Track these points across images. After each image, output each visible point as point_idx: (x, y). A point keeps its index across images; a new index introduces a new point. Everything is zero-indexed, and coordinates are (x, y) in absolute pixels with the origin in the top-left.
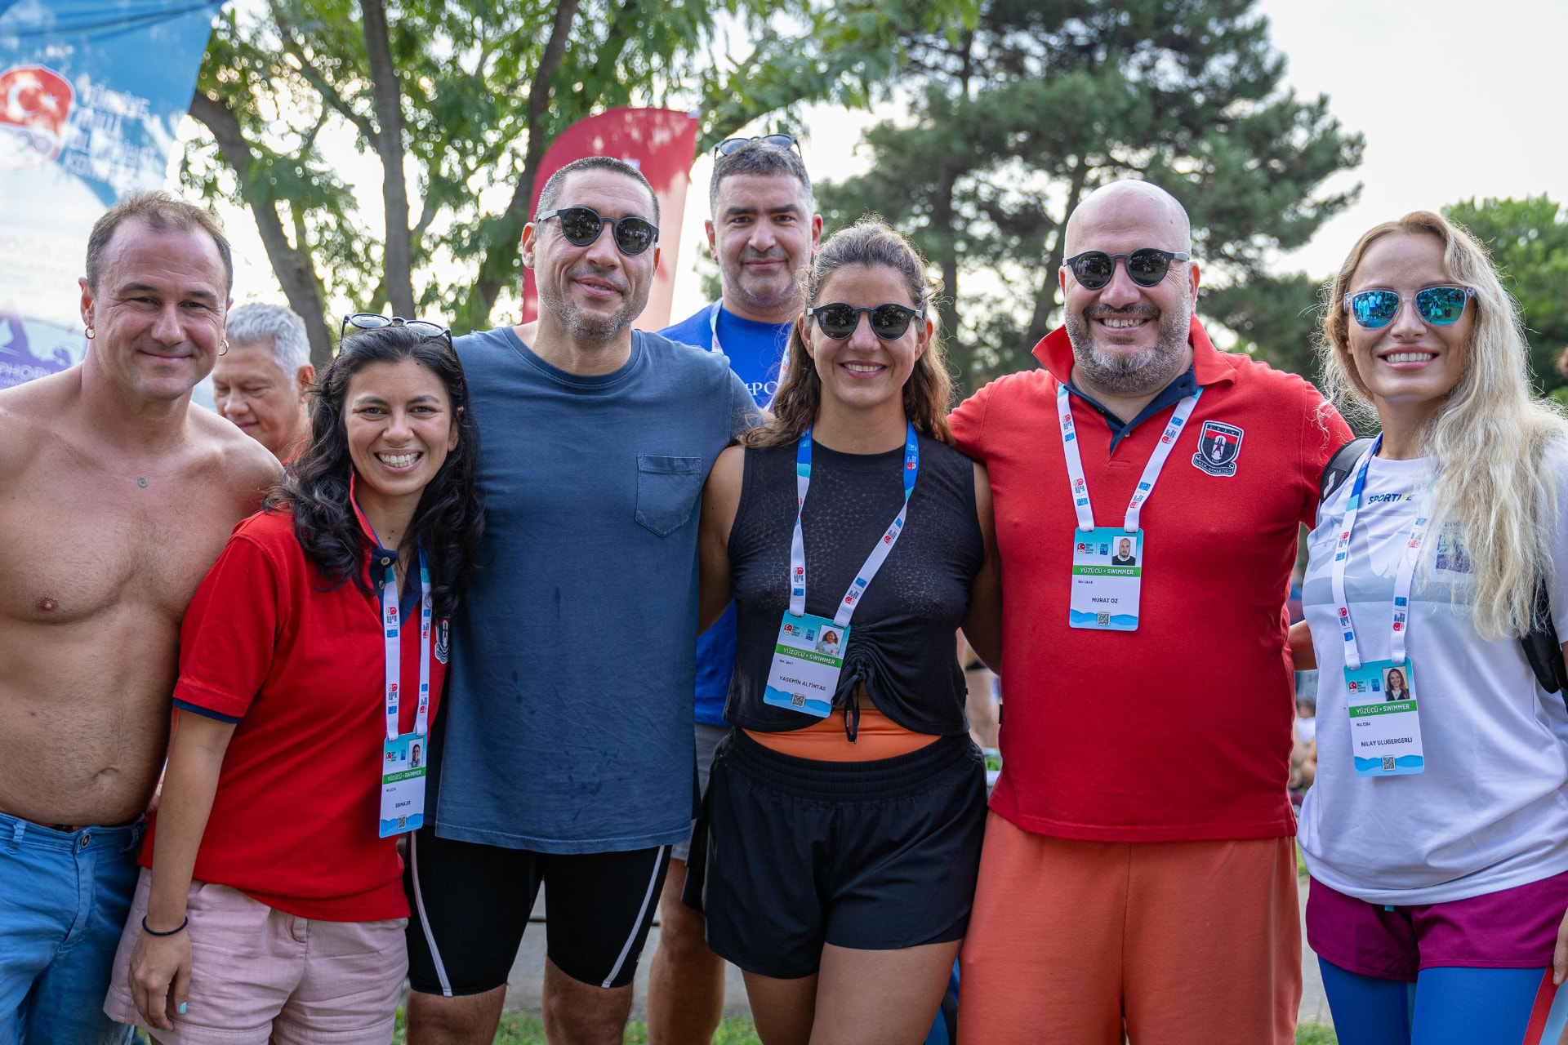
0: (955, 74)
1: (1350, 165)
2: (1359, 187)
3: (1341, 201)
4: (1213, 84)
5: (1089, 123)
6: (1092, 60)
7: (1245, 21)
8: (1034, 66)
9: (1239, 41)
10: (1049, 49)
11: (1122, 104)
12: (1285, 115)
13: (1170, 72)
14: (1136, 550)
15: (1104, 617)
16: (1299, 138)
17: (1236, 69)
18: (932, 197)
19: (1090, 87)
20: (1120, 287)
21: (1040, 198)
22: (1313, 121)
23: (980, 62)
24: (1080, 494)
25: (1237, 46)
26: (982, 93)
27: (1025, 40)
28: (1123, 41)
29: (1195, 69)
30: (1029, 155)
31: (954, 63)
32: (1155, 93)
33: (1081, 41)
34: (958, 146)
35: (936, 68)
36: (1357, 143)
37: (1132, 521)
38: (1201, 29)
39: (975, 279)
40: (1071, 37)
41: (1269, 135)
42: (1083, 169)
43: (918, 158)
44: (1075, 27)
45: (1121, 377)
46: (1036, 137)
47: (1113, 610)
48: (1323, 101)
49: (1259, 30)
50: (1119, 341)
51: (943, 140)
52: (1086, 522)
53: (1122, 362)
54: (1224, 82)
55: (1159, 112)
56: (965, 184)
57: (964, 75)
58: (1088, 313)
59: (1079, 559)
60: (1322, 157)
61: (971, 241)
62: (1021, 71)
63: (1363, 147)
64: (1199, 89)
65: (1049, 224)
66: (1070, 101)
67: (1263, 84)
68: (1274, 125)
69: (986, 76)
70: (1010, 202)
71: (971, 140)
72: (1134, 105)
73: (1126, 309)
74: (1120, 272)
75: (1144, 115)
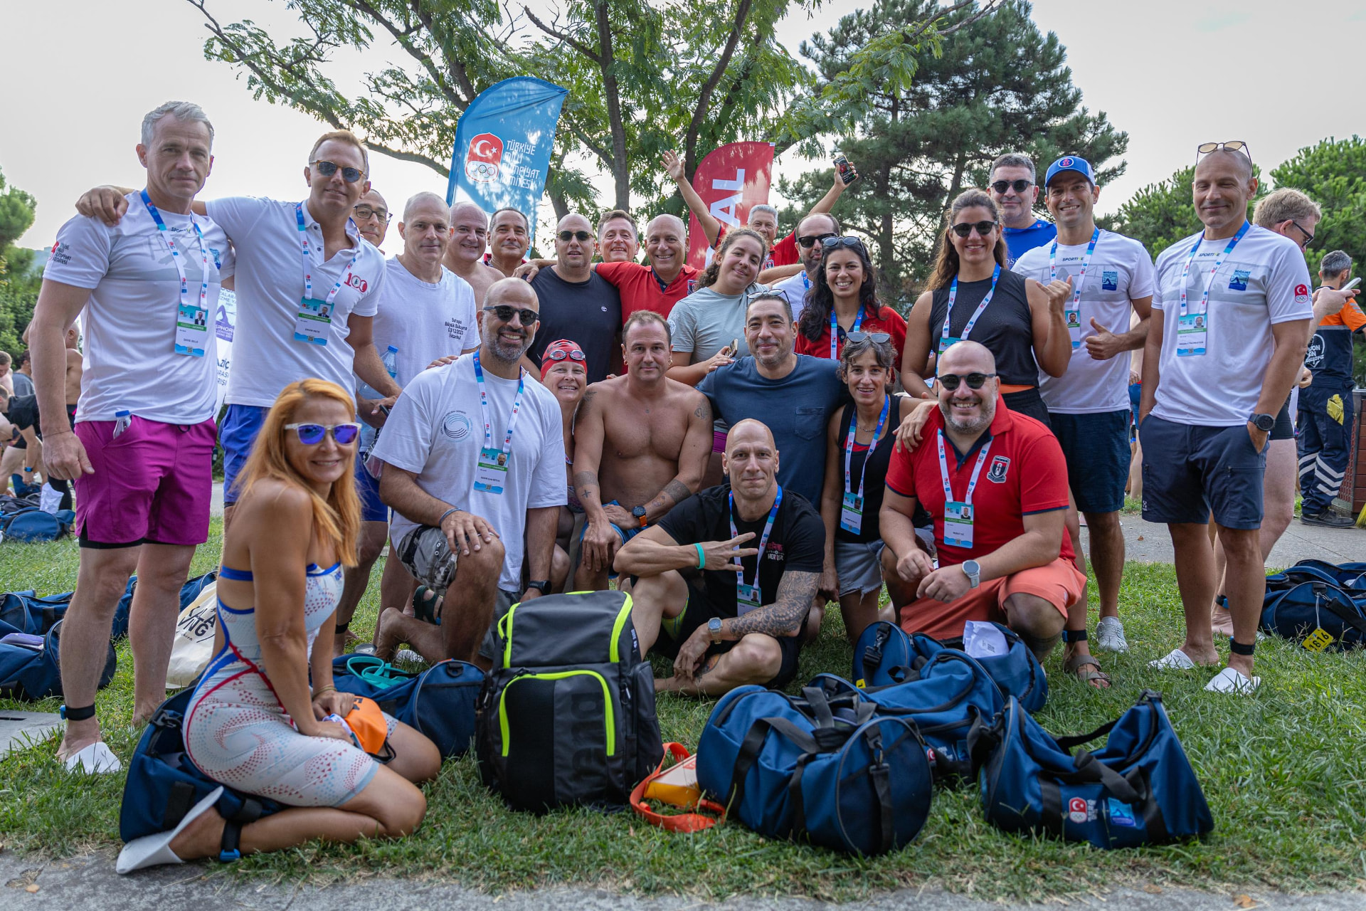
0: (888, 109)
1: (1118, 152)
2: (1124, 164)
3: (1113, 173)
4: (1038, 109)
5: (965, 134)
6: (967, 97)
7: (1057, 72)
8: (933, 102)
9: (1052, 83)
10: (943, 93)
11: (986, 123)
12: (1080, 124)
13: (1012, 103)
14: (971, 513)
15: (958, 541)
16: (1088, 137)
17: (1051, 99)
18: (877, 178)
19: (968, 114)
20: (963, 389)
21: (938, 177)
22: (1096, 128)
23: (903, 101)
24: (947, 486)
25: (1052, 86)
26: (904, 118)
27: (929, 88)
28: (985, 87)
29: (1027, 101)
30: (931, 154)
31: (888, 103)
32: (1004, 114)
33: (961, 87)
34: (893, 150)
35: (877, 106)
36: (1123, 138)
37: (968, 500)
38: (1031, 77)
39: (902, 225)
40: (955, 85)
41: (1071, 137)
42: (962, 159)
43: (869, 157)
44: (957, 79)
45: (965, 430)
46: (936, 143)
47: (962, 538)
48: (1102, 116)
49: (1065, 76)
50: (963, 414)
51: (884, 147)
52: (950, 499)
53: (965, 424)
54: (1044, 107)
55: (1006, 126)
56: (895, 171)
57: (894, 110)
58: (949, 401)
59: (947, 514)
60: (1102, 148)
61: (899, 203)
62: (926, 106)
63: (1127, 141)
64: (1029, 112)
65: (943, 192)
66: (956, 122)
67: (1068, 107)
68: (1074, 131)
69: (906, 109)
70: (921, 179)
71: (898, 146)
72: (992, 123)
73: (966, 400)
74: (963, 383)
75: (998, 127)
